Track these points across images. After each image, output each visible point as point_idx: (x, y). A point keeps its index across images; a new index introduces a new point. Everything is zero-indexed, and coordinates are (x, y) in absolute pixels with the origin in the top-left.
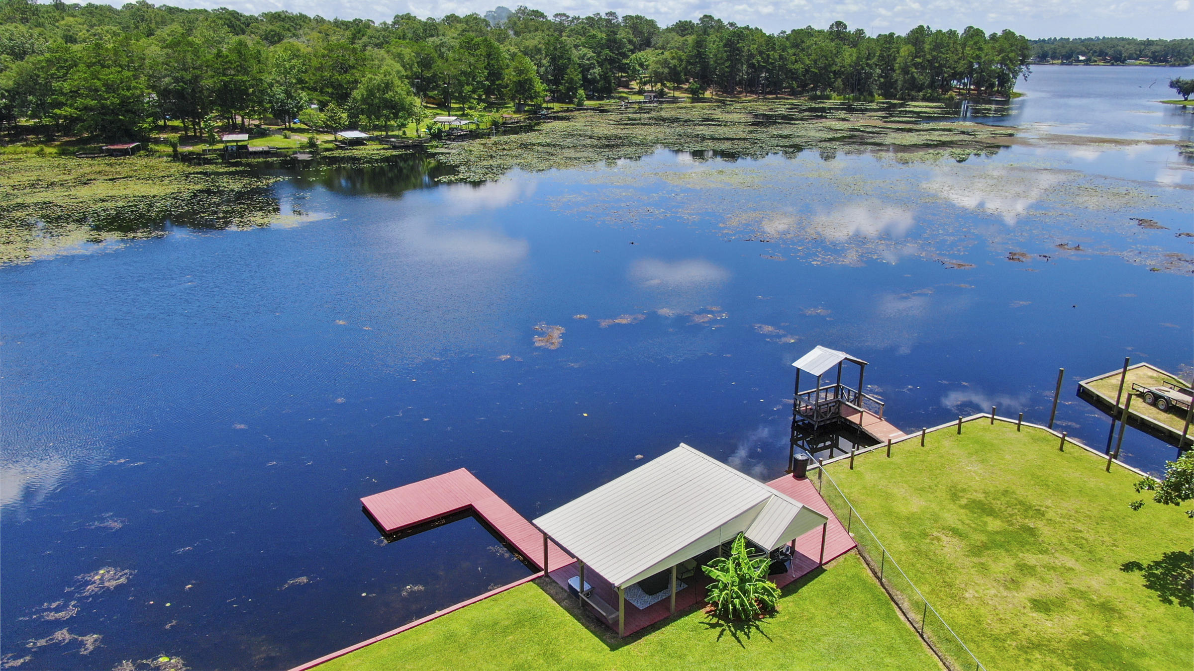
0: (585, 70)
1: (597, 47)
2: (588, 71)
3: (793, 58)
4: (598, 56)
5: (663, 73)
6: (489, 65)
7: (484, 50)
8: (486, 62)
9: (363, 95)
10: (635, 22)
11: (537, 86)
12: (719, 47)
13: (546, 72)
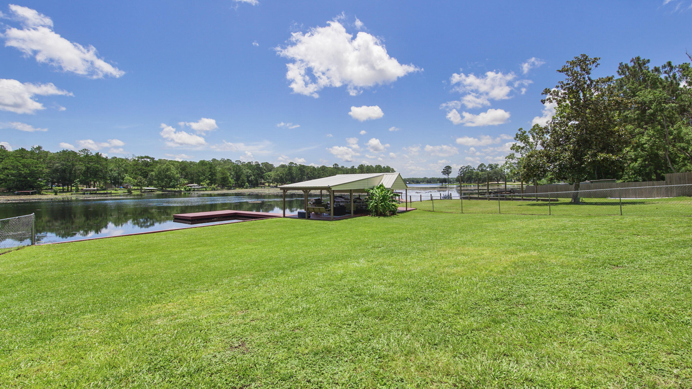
0: (248, 177)
1: (252, 169)
2: (249, 177)
3: (323, 174)
4: (253, 173)
5: (277, 178)
6: (210, 171)
7: (208, 166)
8: (209, 170)
9: (156, 173)
10: (266, 164)
11: (230, 179)
12: (296, 170)
13: (234, 177)
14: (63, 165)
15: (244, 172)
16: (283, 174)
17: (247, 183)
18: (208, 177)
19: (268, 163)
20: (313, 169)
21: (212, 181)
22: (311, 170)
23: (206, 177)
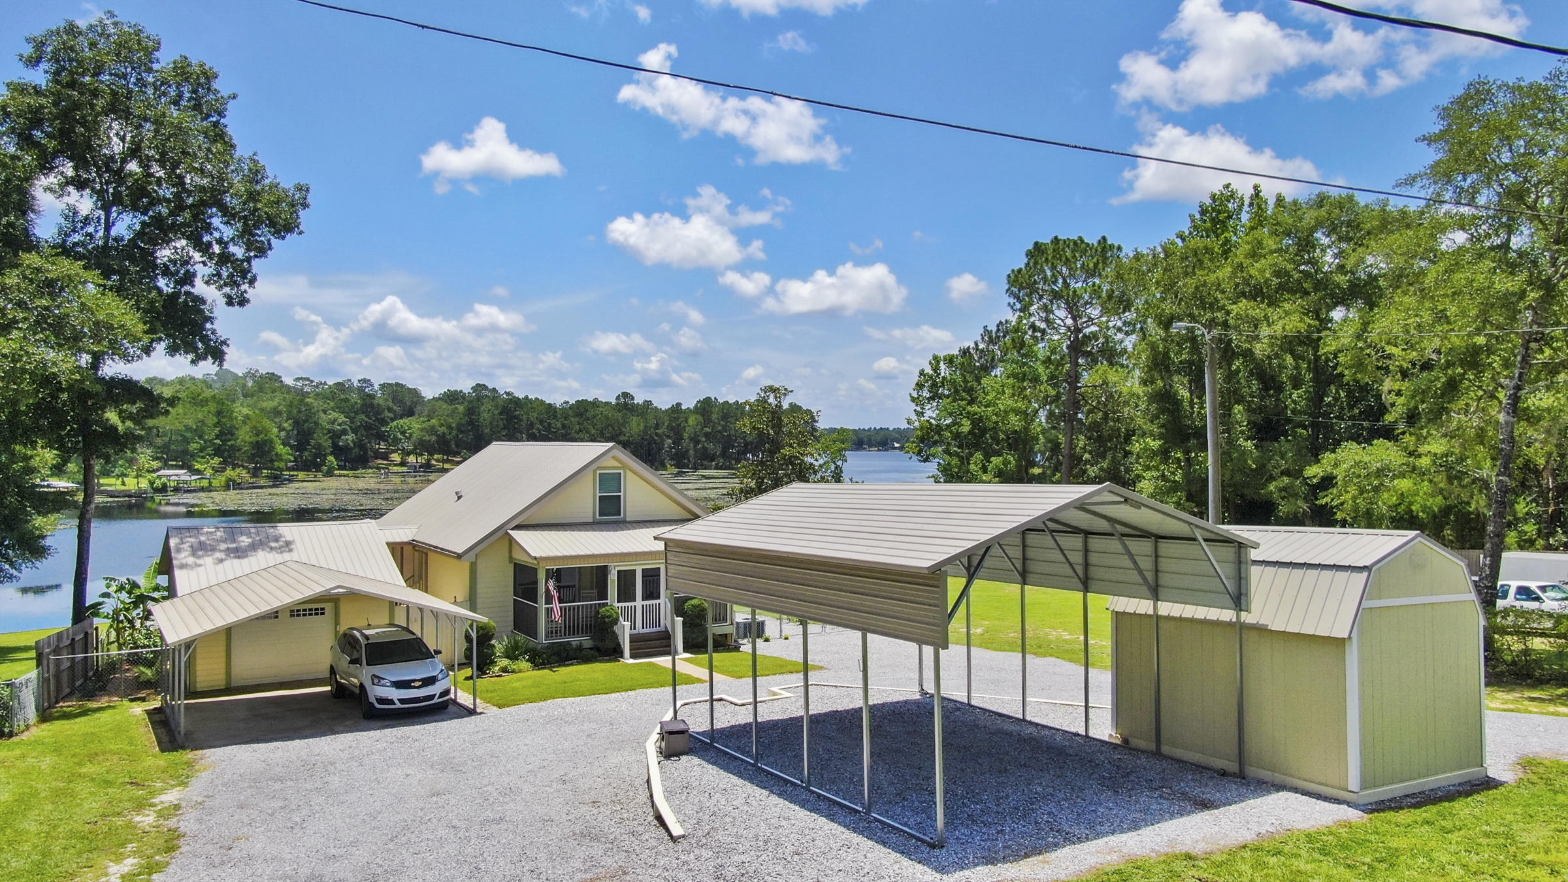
0: (335, 436)
1: (350, 411)
2: (339, 437)
3: (577, 427)
4: (352, 422)
5: (429, 441)
6: (219, 422)
7: (213, 407)
8: (216, 420)
10: (396, 390)
11: (280, 448)
12: (494, 416)
13: (288, 437)
15: (323, 419)
16: (450, 427)
17: (331, 458)
18: (213, 444)
19: (402, 386)
21: (227, 456)
23: (207, 444)
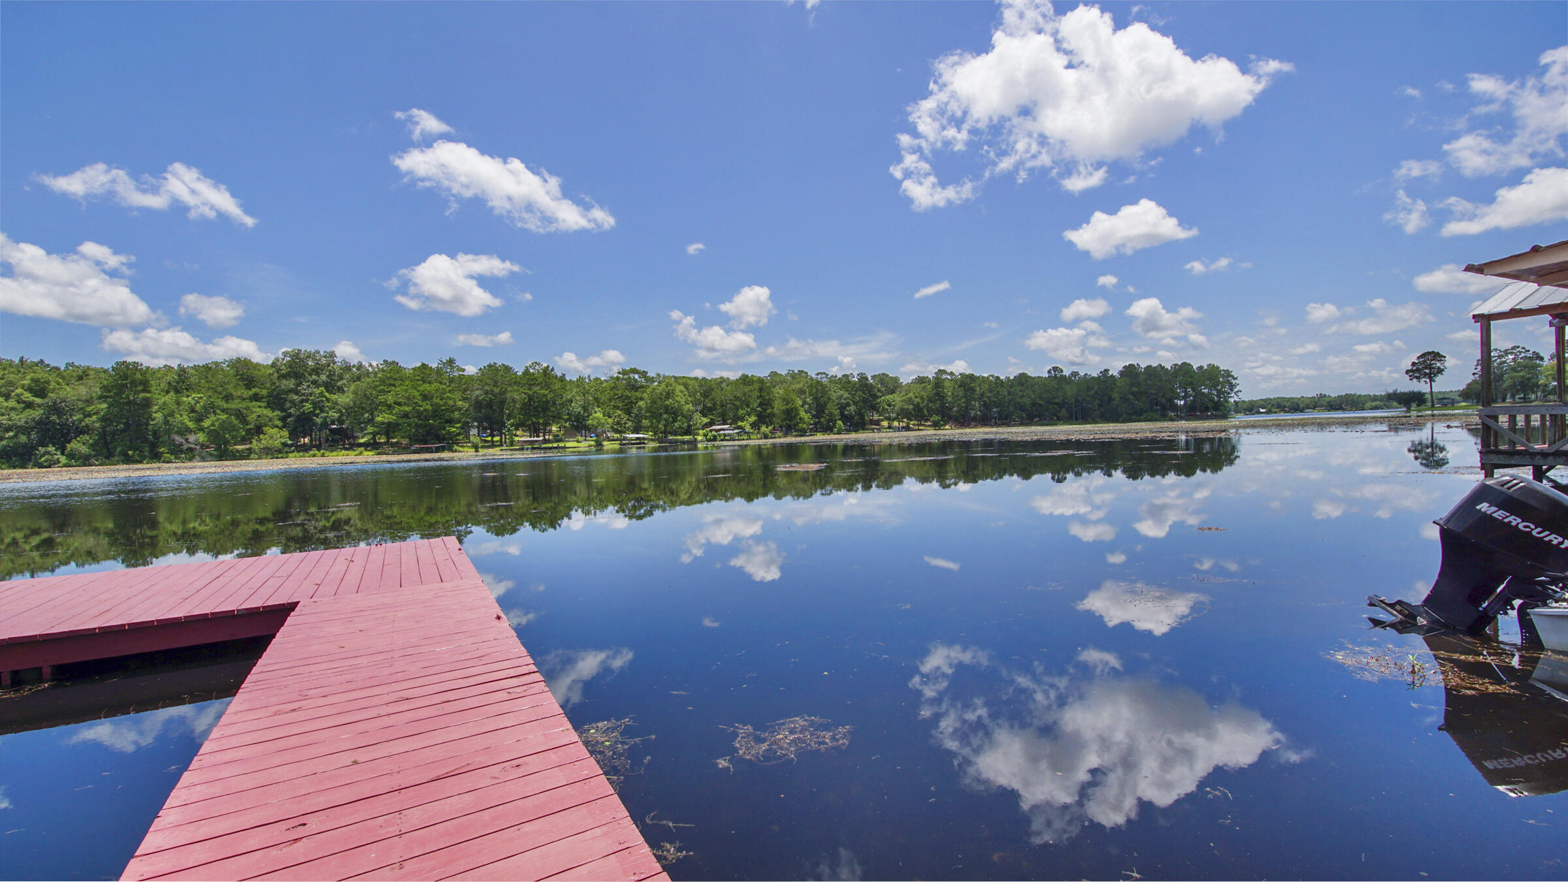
0: (842, 408)
1: (852, 390)
2: (845, 408)
3: (1021, 393)
4: (853, 397)
5: (908, 409)
6: (761, 396)
7: (756, 386)
8: (759, 394)
9: (646, 403)
10: (882, 378)
11: (803, 414)
12: (954, 389)
13: (810, 408)
14: (486, 393)
15: (834, 396)
16: (922, 398)
17: (840, 422)
18: (755, 410)
19: (887, 375)
20: (996, 383)
21: (763, 418)
22: (990, 385)
23: (752, 409)
